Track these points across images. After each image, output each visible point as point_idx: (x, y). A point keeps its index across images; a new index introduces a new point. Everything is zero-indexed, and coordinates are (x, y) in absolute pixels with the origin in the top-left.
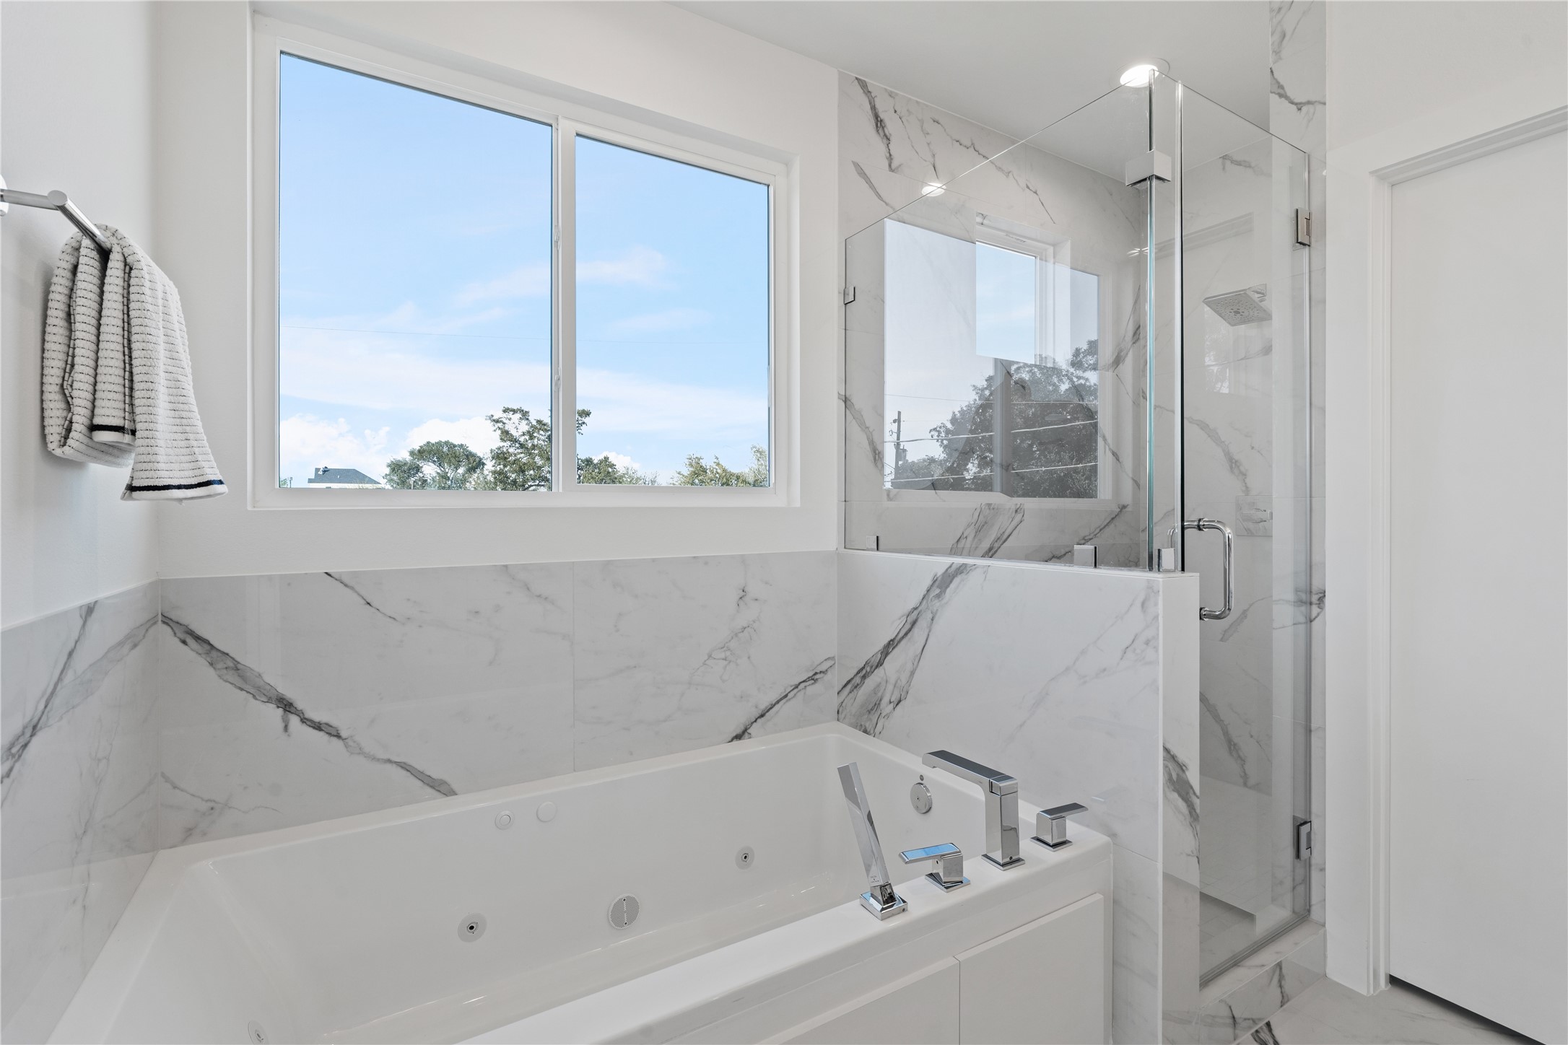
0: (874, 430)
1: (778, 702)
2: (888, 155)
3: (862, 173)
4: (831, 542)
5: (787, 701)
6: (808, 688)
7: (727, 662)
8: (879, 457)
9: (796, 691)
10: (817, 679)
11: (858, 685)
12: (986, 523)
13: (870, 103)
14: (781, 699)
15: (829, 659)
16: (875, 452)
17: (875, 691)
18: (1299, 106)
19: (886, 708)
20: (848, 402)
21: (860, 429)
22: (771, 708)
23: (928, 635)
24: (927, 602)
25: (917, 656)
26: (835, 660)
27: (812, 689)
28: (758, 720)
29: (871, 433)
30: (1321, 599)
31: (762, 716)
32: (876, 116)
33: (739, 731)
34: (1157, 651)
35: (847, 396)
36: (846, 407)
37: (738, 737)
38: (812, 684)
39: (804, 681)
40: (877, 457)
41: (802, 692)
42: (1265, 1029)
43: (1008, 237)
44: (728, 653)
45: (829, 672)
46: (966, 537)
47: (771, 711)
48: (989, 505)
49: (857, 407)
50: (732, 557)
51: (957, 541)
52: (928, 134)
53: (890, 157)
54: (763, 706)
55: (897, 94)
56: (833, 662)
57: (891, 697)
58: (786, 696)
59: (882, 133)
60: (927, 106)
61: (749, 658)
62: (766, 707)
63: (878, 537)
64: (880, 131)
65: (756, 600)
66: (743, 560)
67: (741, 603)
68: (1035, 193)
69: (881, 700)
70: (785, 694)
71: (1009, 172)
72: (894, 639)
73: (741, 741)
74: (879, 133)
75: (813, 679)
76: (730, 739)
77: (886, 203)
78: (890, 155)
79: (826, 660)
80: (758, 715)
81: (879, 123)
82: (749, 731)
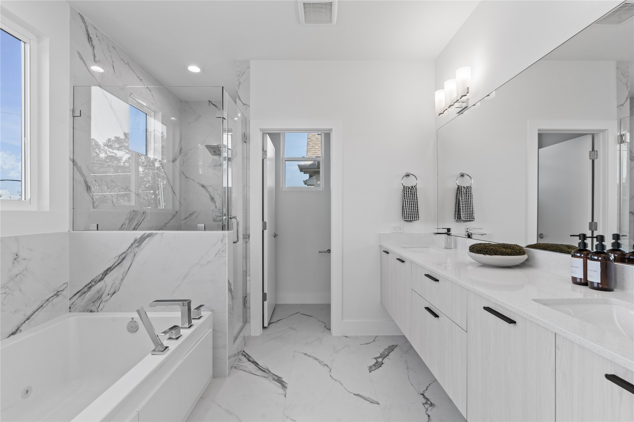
0: (87, 176)
1: (37, 310)
2: (93, 54)
3: (81, 58)
4: (66, 227)
5: (43, 308)
6: (54, 300)
7: (6, 295)
8: (89, 189)
9: (48, 302)
10: (59, 294)
11: (85, 292)
12: (133, 218)
13: (86, 28)
14: (39, 308)
15: (65, 283)
16: (87, 186)
17: (98, 292)
18: (244, 104)
19: (105, 297)
20: (74, 162)
21: (80, 175)
22: (33, 314)
23: (132, 262)
24: (131, 249)
25: (125, 272)
26: (68, 284)
27: (56, 300)
28: (26, 322)
29: (86, 178)
30: (249, 237)
31: (28, 319)
32: (88, 35)
33: (14, 330)
34: (226, 253)
35: (74, 159)
36: (73, 164)
37: (13, 334)
38: (56, 297)
39: (52, 297)
40: (88, 189)
41: (51, 302)
42: (243, 352)
43: (138, 104)
44: (7, 290)
45: (65, 290)
46: (125, 224)
47: (33, 315)
48: (134, 211)
49: (79, 165)
50: (10, 238)
51: (122, 226)
52: (111, 52)
53: (94, 56)
54: (28, 314)
55: (97, 29)
56: (67, 285)
57: (109, 292)
58: (42, 306)
59: (91, 44)
60: (110, 40)
61: (20, 290)
62: (31, 314)
63: (97, 225)
64: (90, 42)
65: (25, 259)
66: (17, 239)
67: (15, 262)
68: (150, 91)
69: (102, 295)
70: (41, 305)
71: (142, 80)
72: (111, 267)
73: (15, 335)
74: (89, 43)
75: (57, 295)
76: (8, 336)
77: (92, 75)
78: (95, 55)
79: (63, 284)
80: (26, 319)
81: (90, 39)
82: (20, 329)
